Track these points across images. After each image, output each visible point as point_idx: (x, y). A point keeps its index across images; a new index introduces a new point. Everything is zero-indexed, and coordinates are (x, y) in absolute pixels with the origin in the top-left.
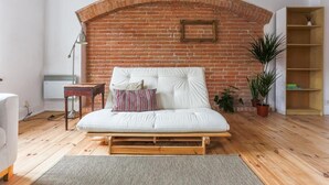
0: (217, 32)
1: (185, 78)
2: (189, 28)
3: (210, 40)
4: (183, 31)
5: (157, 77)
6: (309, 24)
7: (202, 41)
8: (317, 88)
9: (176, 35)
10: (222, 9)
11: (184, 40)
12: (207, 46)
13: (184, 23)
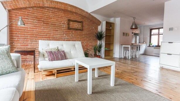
0: (82, 26)
1: (74, 46)
2: (71, 23)
3: (80, 30)
4: (69, 24)
5: (63, 45)
6: (111, 28)
7: (77, 30)
8: (112, 49)
9: (66, 26)
10: (85, 17)
11: (69, 28)
12: (79, 32)
13: (69, 20)
